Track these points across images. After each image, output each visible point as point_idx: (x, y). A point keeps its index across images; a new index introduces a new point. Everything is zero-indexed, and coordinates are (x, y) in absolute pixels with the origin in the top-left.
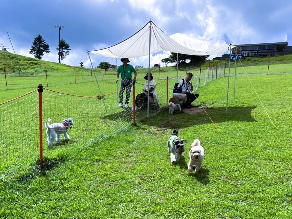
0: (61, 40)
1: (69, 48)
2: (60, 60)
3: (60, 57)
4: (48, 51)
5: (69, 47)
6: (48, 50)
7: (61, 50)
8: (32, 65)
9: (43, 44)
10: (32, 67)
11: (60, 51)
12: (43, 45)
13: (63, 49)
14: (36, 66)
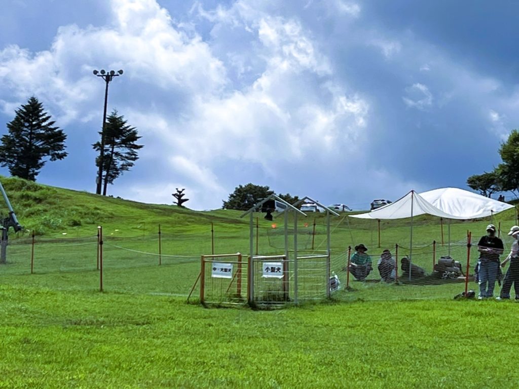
0: (109, 114)
1: (135, 143)
2: (103, 182)
3: (104, 173)
4: (60, 152)
5: (135, 139)
6: (60, 150)
7: (107, 150)
8: (26, 206)
9: (45, 128)
10: (28, 209)
11: (106, 153)
12: (43, 132)
13: (113, 144)
14: (40, 207)
